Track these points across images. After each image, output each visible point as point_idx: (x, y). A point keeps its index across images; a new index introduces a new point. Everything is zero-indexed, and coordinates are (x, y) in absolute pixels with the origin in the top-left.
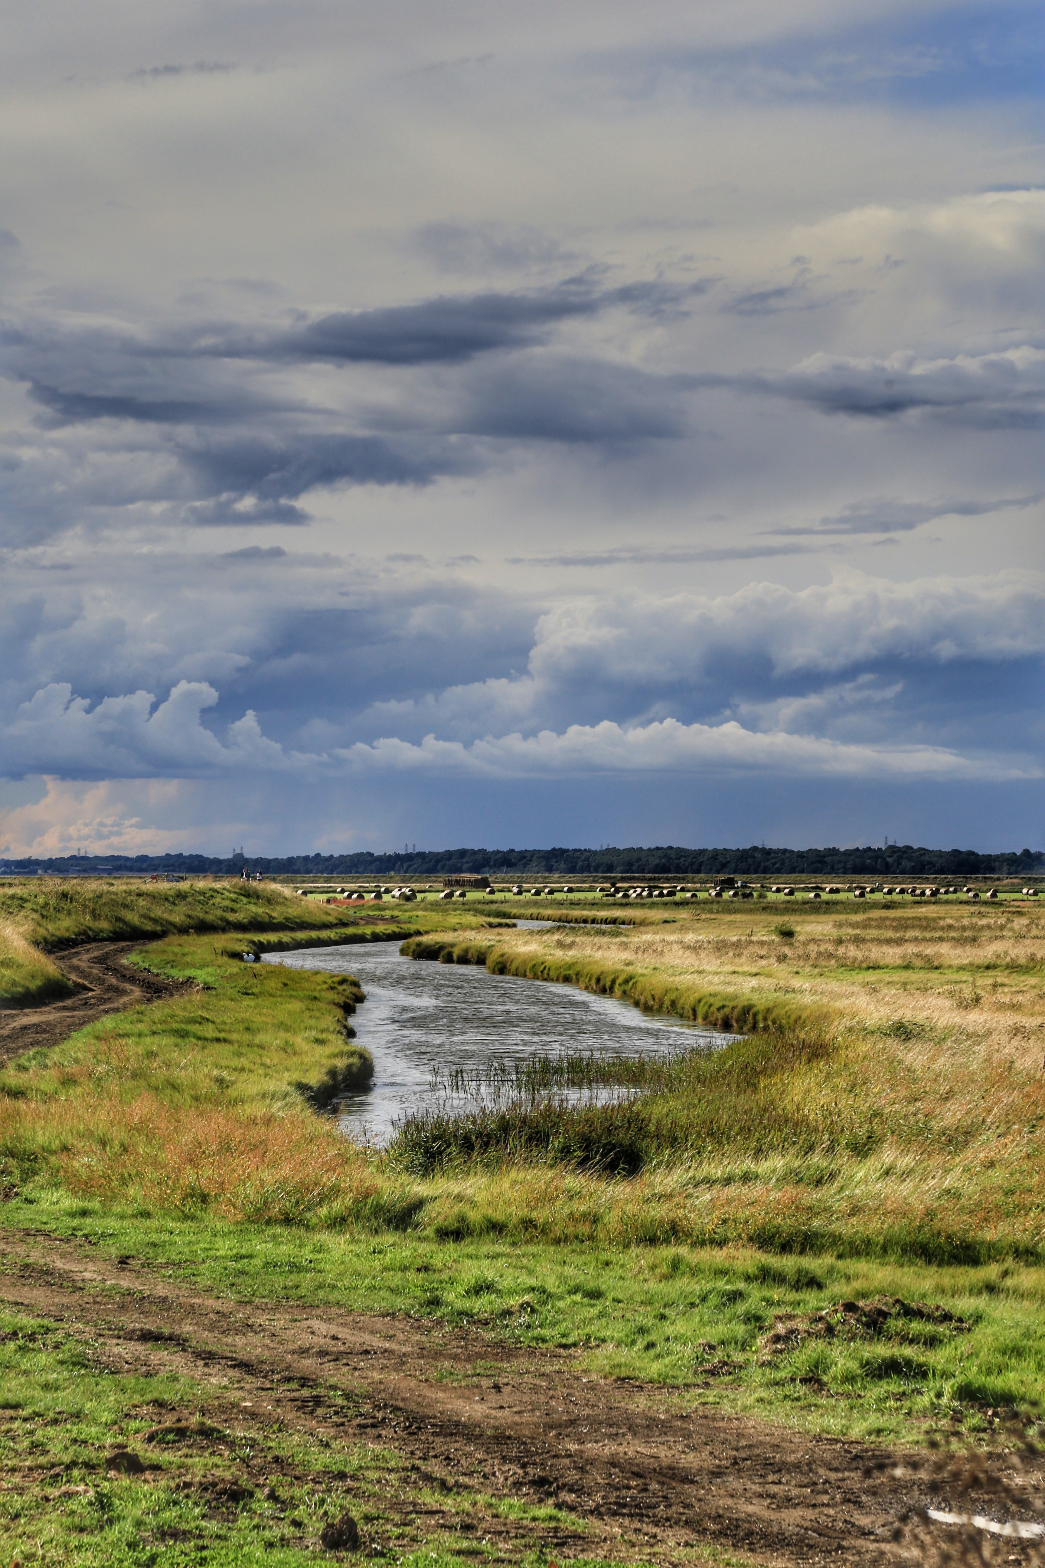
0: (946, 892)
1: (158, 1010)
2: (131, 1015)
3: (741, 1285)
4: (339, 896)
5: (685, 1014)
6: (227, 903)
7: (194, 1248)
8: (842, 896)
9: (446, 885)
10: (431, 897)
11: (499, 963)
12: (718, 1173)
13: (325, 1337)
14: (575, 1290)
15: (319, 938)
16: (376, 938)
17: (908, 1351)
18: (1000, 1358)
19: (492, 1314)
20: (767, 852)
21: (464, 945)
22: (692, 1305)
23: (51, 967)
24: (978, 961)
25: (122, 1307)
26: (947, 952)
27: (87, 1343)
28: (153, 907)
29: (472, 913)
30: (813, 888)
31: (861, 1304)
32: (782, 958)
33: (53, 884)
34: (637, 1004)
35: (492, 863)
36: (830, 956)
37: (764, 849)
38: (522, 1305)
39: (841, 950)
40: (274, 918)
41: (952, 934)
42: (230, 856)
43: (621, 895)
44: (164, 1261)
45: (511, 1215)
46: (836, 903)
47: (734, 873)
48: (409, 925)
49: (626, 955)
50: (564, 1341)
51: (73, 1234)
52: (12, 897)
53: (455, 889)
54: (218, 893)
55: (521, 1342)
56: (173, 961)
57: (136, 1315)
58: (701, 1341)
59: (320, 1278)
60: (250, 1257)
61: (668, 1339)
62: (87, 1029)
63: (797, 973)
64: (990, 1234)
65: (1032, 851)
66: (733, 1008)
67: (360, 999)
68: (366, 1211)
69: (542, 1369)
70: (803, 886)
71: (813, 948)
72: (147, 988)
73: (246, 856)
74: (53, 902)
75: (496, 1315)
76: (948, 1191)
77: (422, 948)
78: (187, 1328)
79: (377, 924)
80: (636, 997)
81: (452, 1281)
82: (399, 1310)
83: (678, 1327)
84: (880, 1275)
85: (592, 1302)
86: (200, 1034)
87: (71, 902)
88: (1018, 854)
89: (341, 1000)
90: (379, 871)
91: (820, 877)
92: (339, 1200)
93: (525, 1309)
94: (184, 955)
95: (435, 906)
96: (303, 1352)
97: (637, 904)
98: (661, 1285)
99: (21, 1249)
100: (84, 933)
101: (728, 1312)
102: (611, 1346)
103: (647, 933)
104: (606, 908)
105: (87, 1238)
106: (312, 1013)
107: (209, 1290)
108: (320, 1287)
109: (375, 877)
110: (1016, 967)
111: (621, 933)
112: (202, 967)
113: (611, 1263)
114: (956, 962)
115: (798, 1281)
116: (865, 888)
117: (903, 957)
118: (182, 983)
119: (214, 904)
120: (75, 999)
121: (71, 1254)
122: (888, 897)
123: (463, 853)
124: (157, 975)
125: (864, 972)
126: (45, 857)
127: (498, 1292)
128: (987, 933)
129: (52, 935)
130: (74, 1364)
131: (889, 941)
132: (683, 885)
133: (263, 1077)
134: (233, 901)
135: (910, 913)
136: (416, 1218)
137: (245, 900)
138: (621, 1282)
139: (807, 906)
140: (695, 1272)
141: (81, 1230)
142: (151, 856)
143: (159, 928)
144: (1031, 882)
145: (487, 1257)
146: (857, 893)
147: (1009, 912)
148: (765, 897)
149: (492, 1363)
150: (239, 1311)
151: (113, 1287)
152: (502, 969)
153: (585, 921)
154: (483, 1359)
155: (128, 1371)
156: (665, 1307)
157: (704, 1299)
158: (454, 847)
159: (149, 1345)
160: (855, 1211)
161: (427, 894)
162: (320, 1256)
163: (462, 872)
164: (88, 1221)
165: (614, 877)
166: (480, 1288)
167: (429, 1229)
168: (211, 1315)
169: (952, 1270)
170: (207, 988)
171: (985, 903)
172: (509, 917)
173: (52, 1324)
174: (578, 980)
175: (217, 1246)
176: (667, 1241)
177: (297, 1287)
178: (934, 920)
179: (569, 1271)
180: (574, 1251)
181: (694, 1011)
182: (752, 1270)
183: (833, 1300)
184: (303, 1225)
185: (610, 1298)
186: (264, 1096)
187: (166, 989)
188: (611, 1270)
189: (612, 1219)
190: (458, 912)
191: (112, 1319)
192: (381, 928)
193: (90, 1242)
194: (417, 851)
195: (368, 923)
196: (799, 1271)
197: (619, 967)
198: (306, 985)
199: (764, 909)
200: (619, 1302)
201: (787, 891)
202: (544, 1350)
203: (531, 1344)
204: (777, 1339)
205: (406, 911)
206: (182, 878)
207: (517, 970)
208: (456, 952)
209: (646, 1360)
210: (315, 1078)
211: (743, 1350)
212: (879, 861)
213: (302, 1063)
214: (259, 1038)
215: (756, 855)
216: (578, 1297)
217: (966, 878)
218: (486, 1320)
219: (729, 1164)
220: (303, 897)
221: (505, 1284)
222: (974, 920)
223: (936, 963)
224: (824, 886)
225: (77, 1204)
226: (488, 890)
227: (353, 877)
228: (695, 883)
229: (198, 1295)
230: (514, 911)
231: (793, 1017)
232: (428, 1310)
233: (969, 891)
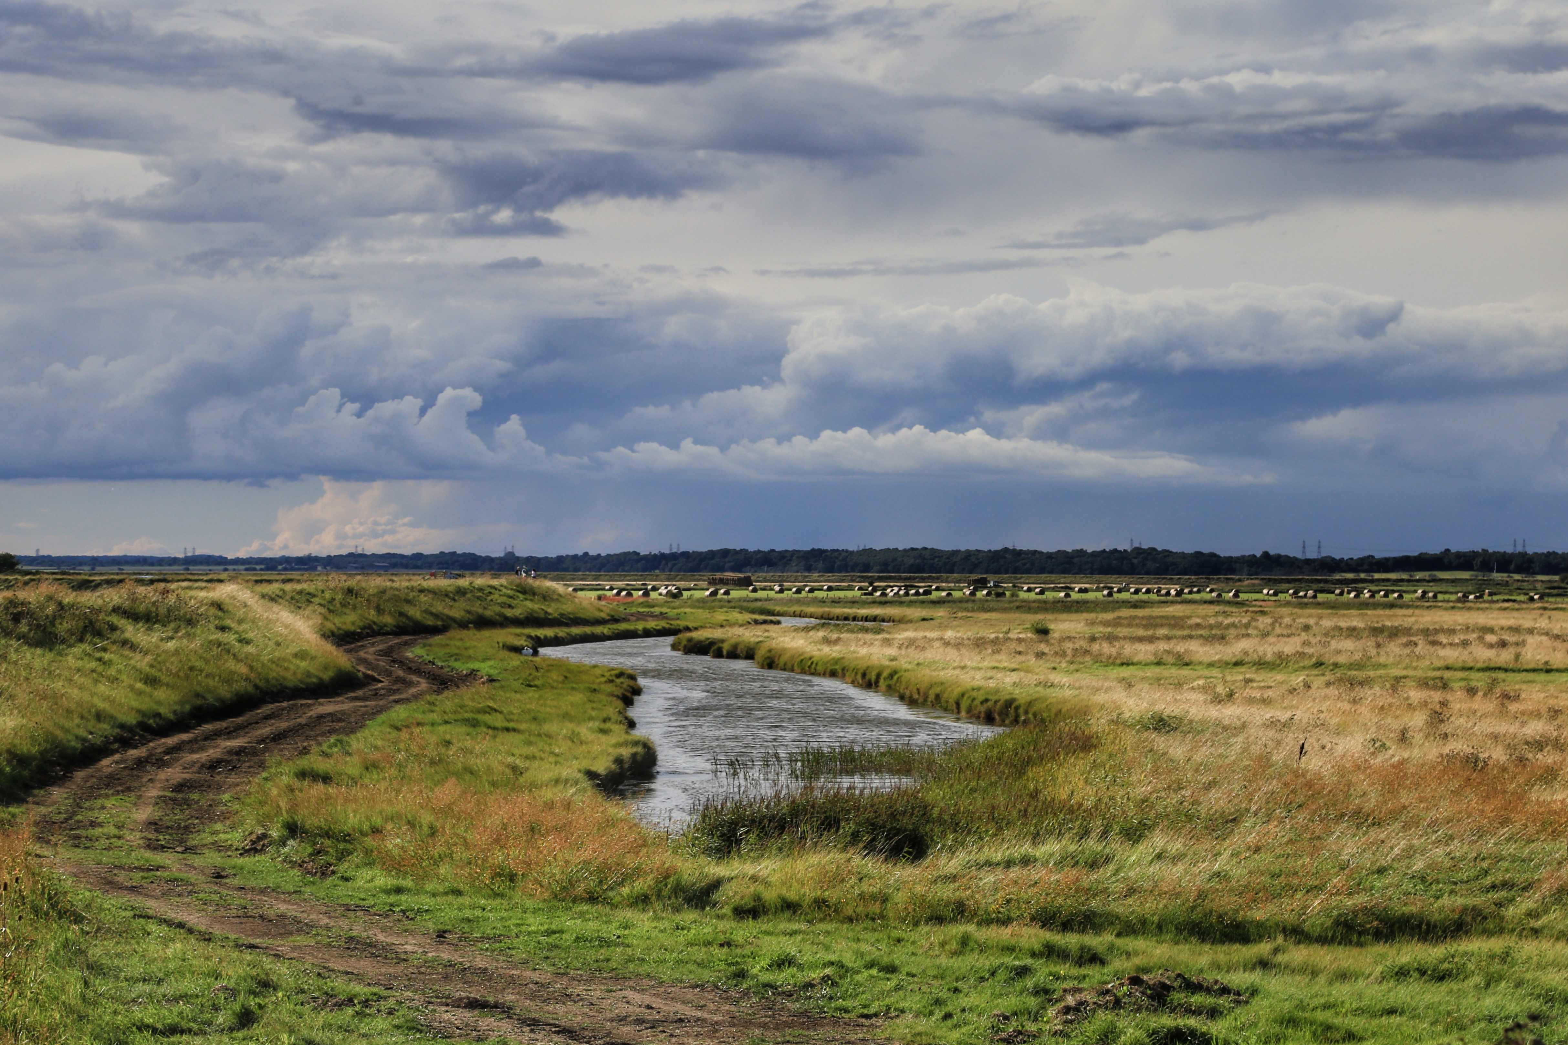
0: (1190, 592)
1: (448, 701)
2: (421, 704)
3: (1029, 961)
4: (609, 593)
5: (949, 708)
6: (504, 599)
7: (507, 924)
8: (1090, 596)
9: (710, 583)
10: (698, 594)
11: (768, 658)
12: (998, 856)
13: (640, 1006)
14: (870, 965)
15: (593, 634)
16: (648, 633)
17: (1192, 1022)
18: (1278, 1029)
19: (795, 986)
20: (1018, 553)
21: (733, 641)
22: (982, 979)
23: (341, 659)
24: (1226, 658)
25: (446, 978)
26: (1198, 650)
27: (418, 1010)
28: (434, 603)
29: (737, 610)
30: (1062, 588)
31: (1145, 978)
32: (1040, 655)
33: (339, 580)
34: (902, 698)
35: (753, 562)
36: (1086, 652)
37: (1014, 550)
38: (824, 978)
39: (1095, 647)
40: (549, 614)
41: (1200, 632)
42: (502, 555)
43: (878, 593)
44: (479, 935)
45: (804, 895)
46: (1085, 602)
47: (986, 573)
48: (678, 622)
49: (892, 651)
50: (866, 1011)
51: (391, 910)
52: (300, 592)
53: (718, 587)
54: (496, 589)
55: (825, 1012)
56: (457, 654)
57: (461, 985)
58: (995, 1012)
59: (629, 951)
60: (561, 932)
61: (963, 1010)
62: (382, 717)
63: (1054, 668)
64: (1259, 914)
65: (1272, 553)
66: (996, 702)
67: (637, 691)
68: (666, 892)
69: (847, 1037)
70: (1052, 586)
71: (1068, 646)
72: (433, 679)
73: (517, 554)
74: (339, 597)
75: (799, 988)
76: (1218, 874)
77: (692, 643)
78: (509, 997)
79: (646, 621)
80: (901, 691)
81: (753, 955)
82: (708, 982)
83: (972, 999)
84: (1158, 951)
85: (888, 976)
86: (492, 724)
87: (356, 597)
88: (1258, 555)
89: (619, 692)
90: (644, 570)
91: (1069, 578)
92: (641, 880)
93: (826, 982)
94: (466, 649)
95: (702, 602)
96: (622, 1020)
97: (896, 602)
98: (952, 961)
99: (344, 923)
100: (369, 627)
101: (1018, 986)
102: (909, 1016)
103: (907, 630)
104: (866, 606)
105: (404, 914)
106: (595, 705)
107: (526, 962)
108: (630, 960)
109: (641, 575)
110: (1264, 664)
111: (883, 630)
112: (485, 660)
113: (903, 940)
114: (1206, 659)
115: (1081, 957)
116: (1112, 588)
117: (1155, 654)
118: (466, 675)
119: (492, 600)
120: (366, 690)
121: (391, 928)
122: (1136, 597)
123: (725, 553)
124: (442, 668)
125: (1117, 668)
126: (324, 554)
127: (801, 967)
128: (1233, 632)
129: (339, 629)
130: (409, 1029)
131: (1140, 639)
132: (938, 585)
133: (553, 766)
134: (511, 597)
135: (1157, 611)
136: (714, 897)
137: (521, 596)
138: (913, 958)
139: (1059, 605)
140: (983, 948)
141: (398, 906)
142: (425, 553)
143: (439, 623)
144: (1271, 583)
145: (785, 933)
146: (1105, 592)
147: (1253, 612)
148: (1017, 596)
149: (800, 1032)
150: (556, 982)
151: (434, 960)
152: (770, 663)
153: (846, 619)
154: (790, 1027)
155: (460, 1036)
156: (957, 980)
157: (993, 974)
158: (716, 547)
159: (476, 1012)
160: (1131, 891)
161: (692, 592)
162: (627, 932)
163: (727, 571)
164: (403, 898)
165: (871, 577)
166: (783, 962)
167: (726, 907)
168: (531, 986)
169: (1225, 948)
170: (491, 680)
171: (1229, 603)
172: (773, 615)
173: (384, 993)
174: (844, 675)
175: (528, 922)
176: (954, 920)
177: (608, 960)
178: (1182, 618)
179: (865, 947)
180: (865, 929)
181: (958, 704)
182: (1037, 947)
183: (1118, 975)
184: (608, 903)
185: (904, 973)
186: (557, 781)
187: (451, 681)
188: (903, 947)
189: (900, 898)
190: (725, 609)
191: (438, 988)
192: (652, 624)
193: (408, 917)
194: (681, 550)
195: (638, 619)
196: (1082, 948)
197: (886, 663)
198: (584, 677)
199: (1018, 608)
200: (914, 976)
201: (1038, 590)
202: (847, 1020)
203: (835, 1014)
204: (1067, 1010)
205: (674, 608)
206: (460, 575)
207: (785, 664)
208: (726, 647)
209: (944, 1029)
210: (602, 766)
211: (1036, 1020)
212: (1125, 562)
213: (589, 752)
214: (547, 727)
215: (1007, 556)
216: (874, 972)
217: (1209, 579)
218: (790, 991)
219: (1008, 848)
220: (574, 594)
221: (806, 958)
222: (1220, 619)
223: (1187, 659)
224: (1073, 586)
225: (391, 882)
226: (751, 588)
227: (621, 575)
228: (949, 582)
229: (515, 967)
230: (778, 608)
231: (1054, 711)
232: (735, 982)
233: (1212, 591)
